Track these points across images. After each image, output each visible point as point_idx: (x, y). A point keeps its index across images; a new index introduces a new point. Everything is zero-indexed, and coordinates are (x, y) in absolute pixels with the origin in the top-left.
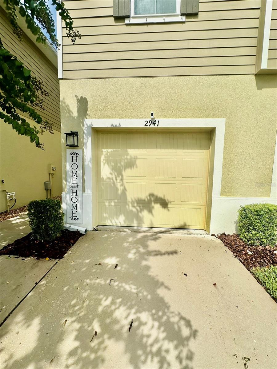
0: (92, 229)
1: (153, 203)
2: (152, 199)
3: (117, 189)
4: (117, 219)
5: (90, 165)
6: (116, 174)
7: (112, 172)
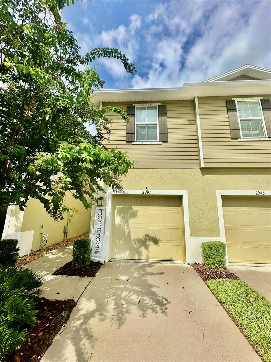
0: (108, 261)
1: (148, 241)
2: (147, 238)
3: (125, 232)
4: (124, 253)
5: (109, 216)
6: (124, 221)
7: (122, 220)
